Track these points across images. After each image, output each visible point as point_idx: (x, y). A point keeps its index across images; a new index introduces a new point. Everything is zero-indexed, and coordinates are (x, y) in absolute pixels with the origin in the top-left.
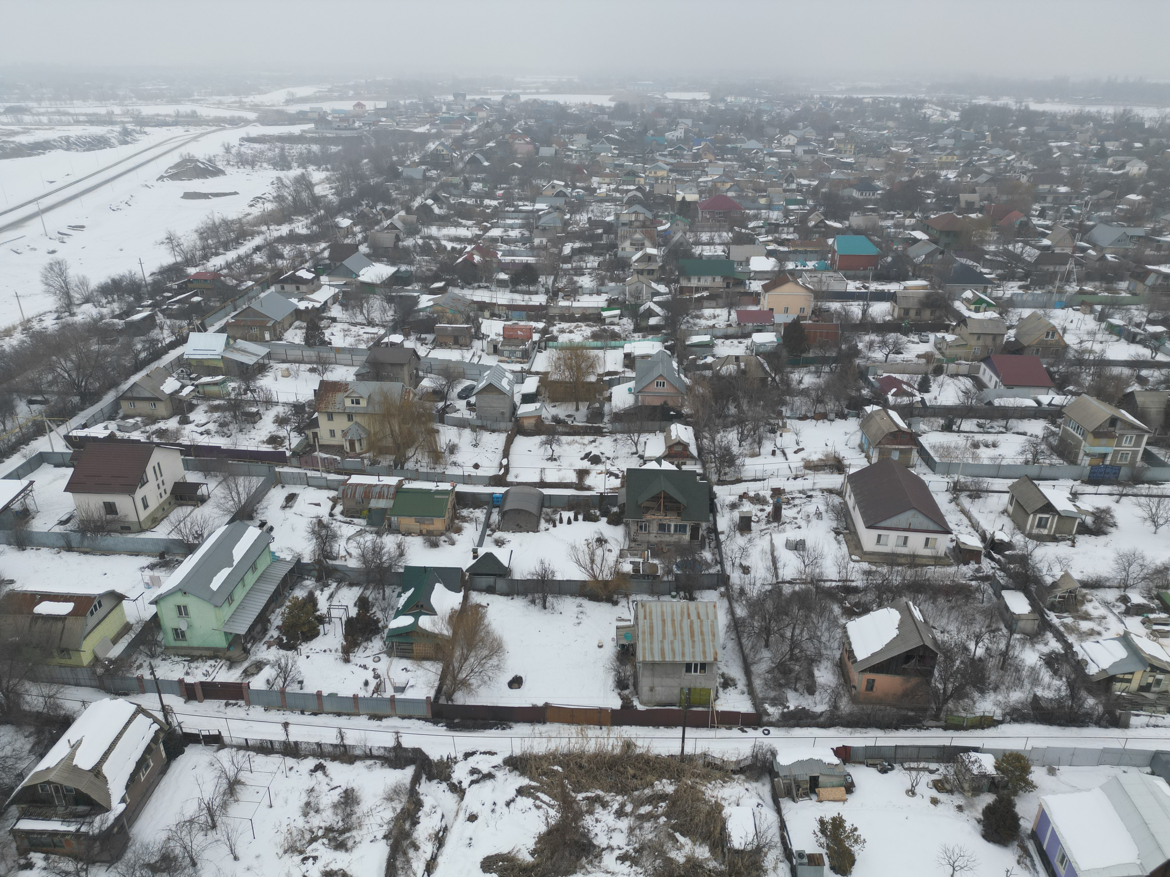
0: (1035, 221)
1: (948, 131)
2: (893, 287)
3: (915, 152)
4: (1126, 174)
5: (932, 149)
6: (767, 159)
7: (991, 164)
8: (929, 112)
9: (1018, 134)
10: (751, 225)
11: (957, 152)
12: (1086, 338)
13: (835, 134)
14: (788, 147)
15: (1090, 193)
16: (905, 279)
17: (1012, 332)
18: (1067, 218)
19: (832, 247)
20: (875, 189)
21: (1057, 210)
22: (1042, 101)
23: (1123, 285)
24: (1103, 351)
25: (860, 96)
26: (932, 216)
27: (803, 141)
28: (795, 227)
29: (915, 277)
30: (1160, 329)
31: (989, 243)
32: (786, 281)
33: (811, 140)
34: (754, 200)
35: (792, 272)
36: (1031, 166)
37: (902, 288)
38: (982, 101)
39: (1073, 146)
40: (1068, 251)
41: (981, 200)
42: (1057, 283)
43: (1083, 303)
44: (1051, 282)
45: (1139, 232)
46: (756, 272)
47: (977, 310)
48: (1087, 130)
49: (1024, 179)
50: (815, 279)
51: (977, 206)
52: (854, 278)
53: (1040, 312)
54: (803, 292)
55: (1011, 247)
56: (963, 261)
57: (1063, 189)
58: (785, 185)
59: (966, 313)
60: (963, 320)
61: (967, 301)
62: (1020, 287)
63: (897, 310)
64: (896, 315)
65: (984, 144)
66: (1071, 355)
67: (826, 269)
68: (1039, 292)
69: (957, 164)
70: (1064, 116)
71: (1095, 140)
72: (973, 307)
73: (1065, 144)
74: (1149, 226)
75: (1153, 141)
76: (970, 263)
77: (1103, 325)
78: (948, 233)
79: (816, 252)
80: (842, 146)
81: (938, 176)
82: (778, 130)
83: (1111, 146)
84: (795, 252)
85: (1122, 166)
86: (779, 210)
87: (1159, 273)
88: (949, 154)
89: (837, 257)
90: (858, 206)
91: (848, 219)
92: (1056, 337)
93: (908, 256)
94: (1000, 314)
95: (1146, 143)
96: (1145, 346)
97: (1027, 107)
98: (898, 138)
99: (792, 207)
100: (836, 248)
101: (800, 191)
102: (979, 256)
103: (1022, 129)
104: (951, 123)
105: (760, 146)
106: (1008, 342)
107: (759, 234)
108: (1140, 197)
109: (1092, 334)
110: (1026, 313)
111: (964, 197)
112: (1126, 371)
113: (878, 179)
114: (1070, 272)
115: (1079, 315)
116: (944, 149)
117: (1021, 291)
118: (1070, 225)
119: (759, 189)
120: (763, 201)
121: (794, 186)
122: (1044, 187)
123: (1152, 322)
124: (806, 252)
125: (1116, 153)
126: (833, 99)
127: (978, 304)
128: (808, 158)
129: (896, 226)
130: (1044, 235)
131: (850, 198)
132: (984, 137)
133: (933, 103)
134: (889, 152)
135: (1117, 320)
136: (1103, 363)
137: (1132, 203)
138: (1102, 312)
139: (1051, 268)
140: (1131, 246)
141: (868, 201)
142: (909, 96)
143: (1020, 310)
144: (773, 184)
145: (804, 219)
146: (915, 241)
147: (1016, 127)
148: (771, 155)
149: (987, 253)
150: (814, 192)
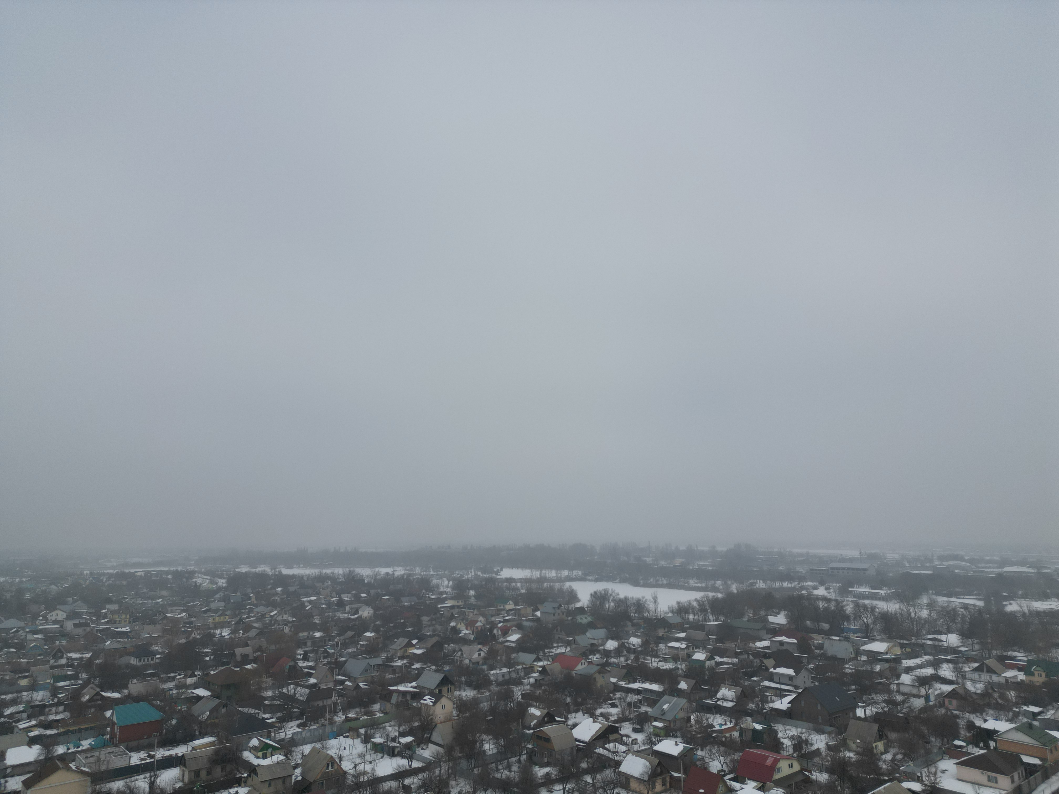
0: (301, 664)
1: (217, 596)
2: (180, 750)
3: (190, 616)
4: (360, 617)
5: (206, 612)
6: (29, 637)
7: (258, 620)
8: (199, 581)
9: (277, 594)
10: (8, 712)
11: (228, 613)
12: (358, 761)
13: (108, 606)
14: (55, 622)
15: (338, 635)
16: (192, 740)
17: (298, 771)
18: (325, 657)
19: (110, 719)
20: (154, 654)
21: (316, 652)
22: (291, 567)
23: (376, 707)
24: (374, 770)
25: (132, 571)
26: (212, 673)
27: (72, 615)
28: (66, 706)
29: (202, 736)
30: (409, 739)
31: (266, 689)
32: (55, 769)
33: (82, 614)
34: (13, 683)
35: (62, 758)
36: (290, 619)
37: (190, 749)
38: (244, 569)
39: (319, 599)
40: (331, 685)
41: (254, 652)
42: (327, 716)
43: (350, 730)
44: (323, 716)
45: (378, 661)
46: (13, 767)
47: (265, 757)
48: (327, 587)
49: (287, 630)
50: (92, 760)
51: (251, 658)
52: (137, 749)
53: (318, 745)
54: (77, 778)
55: (285, 690)
56: (246, 710)
57: (318, 634)
58: (52, 662)
59: (255, 762)
60: (253, 770)
61: (254, 749)
62: (298, 726)
63: (187, 774)
64: (186, 780)
65: (250, 604)
66: (350, 780)
67: (105, 745)
68: (315, 727)
69: (229, 623)
70: (309, 577)
71: (334, 593)
72: (260, 754)
73: (313, 598)
74: (384, 656)
75: (372, 592)
76: (252, 711)
77: (369, 746)
78: (228, 686)
79: (92, 728)
80: (116, 617)
81: (214, 635)
82: (43, 607)
83: (346, 597)
84: (65, 733)
85: (356, 612)
86: (44, 689)
87: (397, 691)
88: (221, 615)
89: (117, 730)
90: (138, 673)
91: (126, 687)
92: (335, 767)
93: (193, 715)
94: (285, 755)
95: (368, 593)
96: (403, 757)
97: (280, 572)
98: (172, 605)
99: (61, 684)
100: (115, 720)
101: (68, 665)
102: (258, 703)
103: (279, 589)
104: (220, 589)
105: (22, 624)
106: (297, 782)
107: (19, 721)
108: (373, 634)
109: (362, 756)
110: (307, 749)
111: (239, 651)
112: (393, 784)
113: (156, 644)
114: (336, 704)
115: (349, 741)
116: (216, 611)
117: (300, 730)
118: (329, 663)
119: (19, 670)
120: (24, 682)
121: (63, 661)
122: (303, 635)
123: (403, 735)
124: (80, 730)
125: (351, 603)
126: (104, 574)
127: (264, 750)
128: (80, 631)
129: (177, 687)
130: (310, 675)
131: (128, 666)
132: (250, 598)
133: (202, 573)
134: (165, 618)
135: (378, 740)
136: (376, 781)
137: (368, 639)
138: (366, 735)
139: (321, 703)
140: (375, 674)
141: (148, 667)
142: (180, 569)
143: (301, 748)
144: (36, 663)
145: (76, 695)
146: (199, 698)
147: (274, 588)
148: (35, 632)
149: (266, 699)
150: (87, 665)
